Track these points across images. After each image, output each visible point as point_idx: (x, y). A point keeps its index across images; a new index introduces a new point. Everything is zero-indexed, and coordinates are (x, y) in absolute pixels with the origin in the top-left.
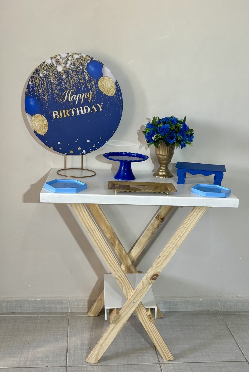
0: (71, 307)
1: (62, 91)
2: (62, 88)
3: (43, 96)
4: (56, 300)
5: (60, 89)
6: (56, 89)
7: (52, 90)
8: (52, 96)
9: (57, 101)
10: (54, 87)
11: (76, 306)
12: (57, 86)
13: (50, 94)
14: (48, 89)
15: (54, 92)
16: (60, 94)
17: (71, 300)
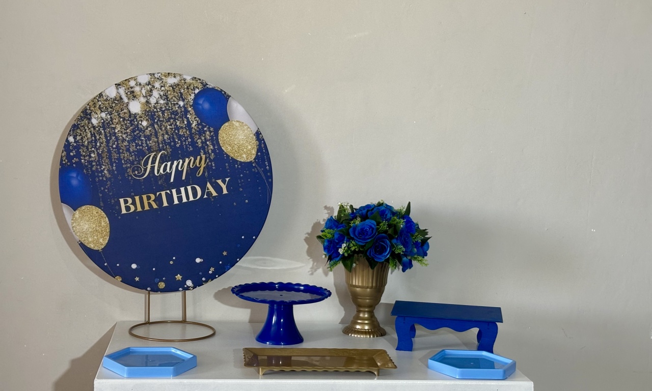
1: (141, 154)
2: (141, 147)
3: (99, 167)
5: (136, 151)
6: (128, 150)
7: (119, 153)
8: (119, 165)
9: (129, 176)
10: (122, 146)
12: (129, 144)
13: (115, 162)
14: (109, 151)
15: (122, 157)
16: (136, 160)
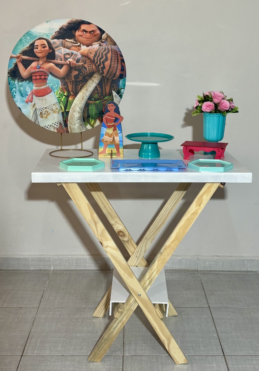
0: (53, 265)
4: (39, 258)
11: (58, 264)
17: (53, 258)
